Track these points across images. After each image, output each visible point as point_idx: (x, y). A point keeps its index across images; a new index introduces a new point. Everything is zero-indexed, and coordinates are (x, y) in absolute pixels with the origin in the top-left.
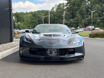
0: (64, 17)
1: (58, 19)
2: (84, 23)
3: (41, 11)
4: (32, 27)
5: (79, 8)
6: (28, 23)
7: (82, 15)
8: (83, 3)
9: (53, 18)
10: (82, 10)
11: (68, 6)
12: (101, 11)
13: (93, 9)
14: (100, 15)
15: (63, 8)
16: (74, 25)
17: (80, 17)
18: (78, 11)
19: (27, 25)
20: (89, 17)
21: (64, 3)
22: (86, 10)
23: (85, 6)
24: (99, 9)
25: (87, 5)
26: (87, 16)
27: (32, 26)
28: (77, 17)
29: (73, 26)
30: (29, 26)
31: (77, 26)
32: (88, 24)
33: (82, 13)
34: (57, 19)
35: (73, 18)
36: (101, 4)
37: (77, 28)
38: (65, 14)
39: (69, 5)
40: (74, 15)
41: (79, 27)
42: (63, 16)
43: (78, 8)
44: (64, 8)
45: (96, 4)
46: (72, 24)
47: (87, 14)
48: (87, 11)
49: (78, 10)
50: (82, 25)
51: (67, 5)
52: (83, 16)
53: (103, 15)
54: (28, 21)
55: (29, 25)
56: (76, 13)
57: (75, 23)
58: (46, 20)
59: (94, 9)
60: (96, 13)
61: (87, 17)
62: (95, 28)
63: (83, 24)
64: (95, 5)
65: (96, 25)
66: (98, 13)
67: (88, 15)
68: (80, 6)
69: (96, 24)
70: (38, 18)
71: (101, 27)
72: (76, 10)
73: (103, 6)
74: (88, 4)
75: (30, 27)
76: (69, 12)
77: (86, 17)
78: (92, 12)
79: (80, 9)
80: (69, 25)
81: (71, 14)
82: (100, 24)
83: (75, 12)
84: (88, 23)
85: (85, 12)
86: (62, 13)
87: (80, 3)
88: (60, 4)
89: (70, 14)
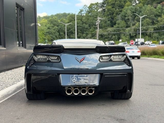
0: (98, 26)
1: (89, 28)
2: (129, 34)
3: (62, 14)
4: (49, 41)
5: (121, 11)
6: (43, 33)
7: (125, 21)
8: (128, 3)
9: (81, 27)
10: (126, 14)
11: (104, 7)
12: (155, 16)
13: (142, 12)
14: (154, 22)
15: (97, 10)
16: (114, 37)
17: (123, 25)
18: (120, 16)
19: (42, 37)
20: (137, 24)
21: (98, 3)
22: (131, 14)
23: (130, 7)
24: (152, 13)
25: (134, 6)
26: (133, 23)
27: (48, 39)
28: (119, 24)
29: (112, 38)
30: (45, 39)
31: (119, 39)
32: (135, 36)
33: (126, 18)
34: (87, 29)
35: (113, 26)
36: (154, 4)
37: (118, 42)
38: (99, 22)
39: (105, 5)
40: (113, 21)
41: (120, 40)
42: (97, 24)
43: (119, 11)
44: (99, 10)
45: (148, 4)
46: (111, 35)
47: (134, 21)
48: (134, 15)
49: (119, 14)
50: (126, 37)
51: (102, 6)
52: (127, 24)
53: (158, 21)
54: (43, 30)
55: (44, 37)
56: (117, 18)
57: (114, 35)
58: (70, 29)
59: (144, 12)
60: (148, 18)
61: (134, 25)
62: (145, 41)
63: (127, 35)
64: (145, 5)
65: (147, 37)
66: (150, 18)
67: (136, 21)
68: (123, 8)
69: (146, 35)
70: (58, 26)
71: (154, 40)
72: (117, 14)
73: (157, 8)
74: (134, 4)
75: (46, 41)
76: (107, 16)
77: (131, 24)
78: (141, 17)
79: (123, 13)
80: (106, 36)
81: (109, 20)
82: (154, 35)
83: (115, 16)
84: (134, 34)
85: (130, 18)
86: (95, 19)
87: (122, 3)
88: (92, 4)
89: (107, 20)
